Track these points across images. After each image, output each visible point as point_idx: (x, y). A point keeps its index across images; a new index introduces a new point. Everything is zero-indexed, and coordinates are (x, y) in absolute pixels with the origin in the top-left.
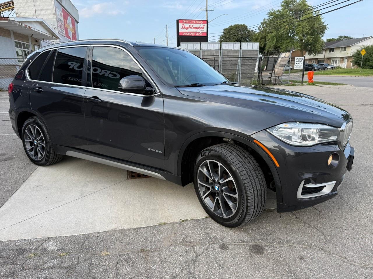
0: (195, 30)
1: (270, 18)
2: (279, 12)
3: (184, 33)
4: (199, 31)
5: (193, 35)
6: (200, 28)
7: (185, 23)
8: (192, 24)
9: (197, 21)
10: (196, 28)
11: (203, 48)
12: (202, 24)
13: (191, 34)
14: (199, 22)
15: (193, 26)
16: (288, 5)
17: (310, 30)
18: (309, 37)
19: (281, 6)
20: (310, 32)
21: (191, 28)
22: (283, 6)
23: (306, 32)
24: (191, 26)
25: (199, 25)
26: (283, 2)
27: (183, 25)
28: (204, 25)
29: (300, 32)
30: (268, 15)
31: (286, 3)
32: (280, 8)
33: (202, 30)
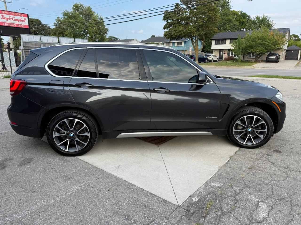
0: (16, 22)
1: (65, 17)
2: (72, 14)
3: (5, 23)
4: (20, 23)
5: (15, 27)
6: (21, 20)
7: (4, 13)
8: (12, 16)
9: (17, 14)
10: (17, 20)
11: (23, 39)
12: (22, 17)
13: (13, 25)
14: (20, 15)
15: (14, 18)
16: (78, 9)
17: (98, 31)
18: (98, 35)
19: (73, 9)
20: (98, 32)
21: (12, 19)
22: (74, 9)
23: (95, 31)
24: (12, 18)
25: (20, 17)
26: (74, 6)
27: (3, 15)
28: (25, 18)
29: (91, 31)
30: (63, 15)
31: (76, 7)
32: (72, 10)
33: (23, 22)
